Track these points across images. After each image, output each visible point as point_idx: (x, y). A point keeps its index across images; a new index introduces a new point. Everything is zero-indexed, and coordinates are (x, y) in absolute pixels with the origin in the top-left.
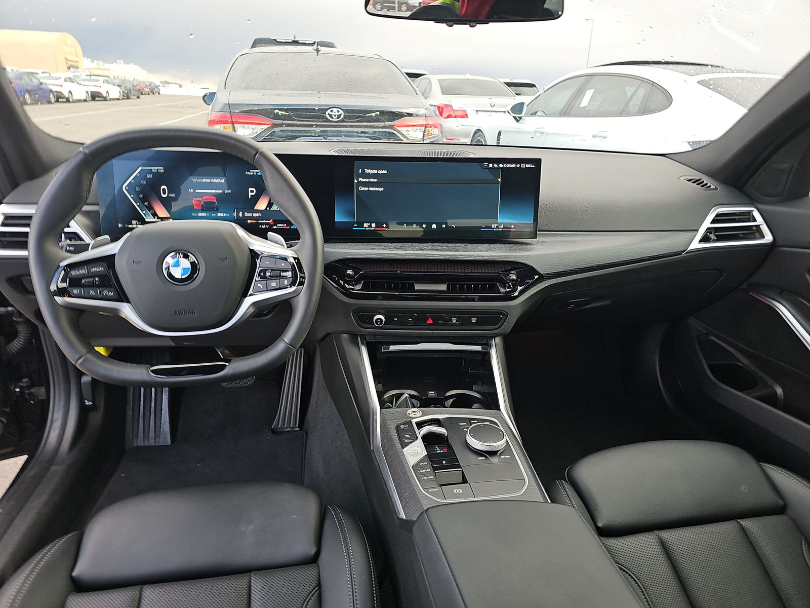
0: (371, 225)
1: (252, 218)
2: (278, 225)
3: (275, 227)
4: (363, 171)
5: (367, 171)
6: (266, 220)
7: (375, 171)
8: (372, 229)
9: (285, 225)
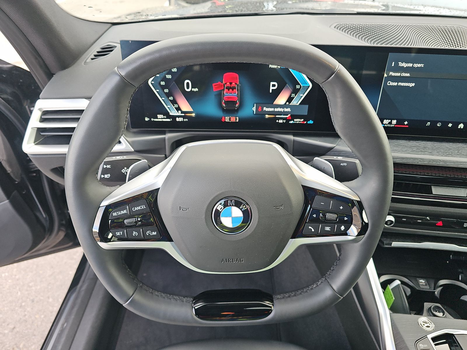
0: (391, 122)
1: (269, 113)
2: (295, 120)
3: (292, 122)
4: (397, 64)
5: (401, 64)
6: (284, 115)
7: (410, 65)
8: (392, 126)
9: (302, 120)
